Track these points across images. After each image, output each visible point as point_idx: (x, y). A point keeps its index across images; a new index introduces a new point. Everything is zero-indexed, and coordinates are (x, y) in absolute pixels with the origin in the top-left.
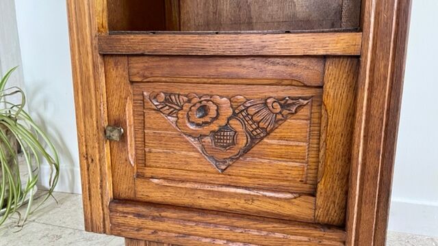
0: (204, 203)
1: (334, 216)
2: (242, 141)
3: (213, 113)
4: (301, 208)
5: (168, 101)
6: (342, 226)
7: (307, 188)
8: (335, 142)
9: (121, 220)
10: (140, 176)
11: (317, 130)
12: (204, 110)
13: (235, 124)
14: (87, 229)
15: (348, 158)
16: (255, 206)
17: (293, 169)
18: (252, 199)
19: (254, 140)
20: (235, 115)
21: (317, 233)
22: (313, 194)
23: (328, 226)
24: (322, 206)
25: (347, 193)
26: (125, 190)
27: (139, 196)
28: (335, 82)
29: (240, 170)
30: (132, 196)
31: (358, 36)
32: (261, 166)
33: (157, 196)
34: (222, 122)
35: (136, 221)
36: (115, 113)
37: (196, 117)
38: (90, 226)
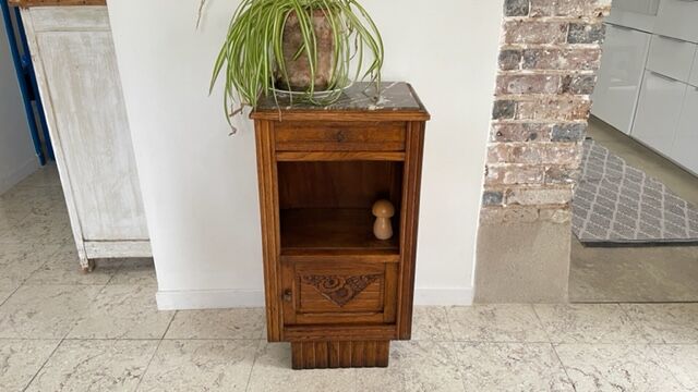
0: (332, 321)
1: (392, 320)
2: (351, 294)
3: (336, 283)
4: (378, 318)
5: (313, 278)
6: (394, 323)
7: (380, 309)
8: (391, 292)
9: (289, 334)
10: (298, 313)
11: (384, 288)
12: (332, 282)
13: (347, 287)
14: (269, 341)
15: (397, 298)
16: (356, 320)
17: (373, 303)
18: (355, 317)
19: (356, 293)
20: (347, 283)
21: (384, 328)
22: (382, 312)
23: (389, 324)
24: (387, 317)
25: (396, 311)
26: (291, 320)
27: (299, 322)
28: (390, 274)
29: (350, 306)
30: (293, 322)
31: (398, 257)
32: (360, 303)
33: (309, 321)
34: (341, 286)
35: (299, 334)
36: (286, 287)
37: (327, 284)
38: (271, 339)
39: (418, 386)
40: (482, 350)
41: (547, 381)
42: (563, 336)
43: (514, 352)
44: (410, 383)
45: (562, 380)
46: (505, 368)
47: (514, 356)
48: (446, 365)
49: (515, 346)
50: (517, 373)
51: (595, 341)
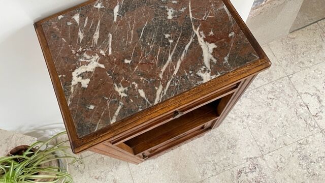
39: (226, 142)
40: (250, 98)
41: (293, 109)
42: (292, 66)
43: (269, 92)
44: (221, 142)
45: (301, 105)
46: (268, 109)
47: (270, 96)
48: (235, 120)
49: (268, 88)
50: (275, 110)
51: (311, 64)
